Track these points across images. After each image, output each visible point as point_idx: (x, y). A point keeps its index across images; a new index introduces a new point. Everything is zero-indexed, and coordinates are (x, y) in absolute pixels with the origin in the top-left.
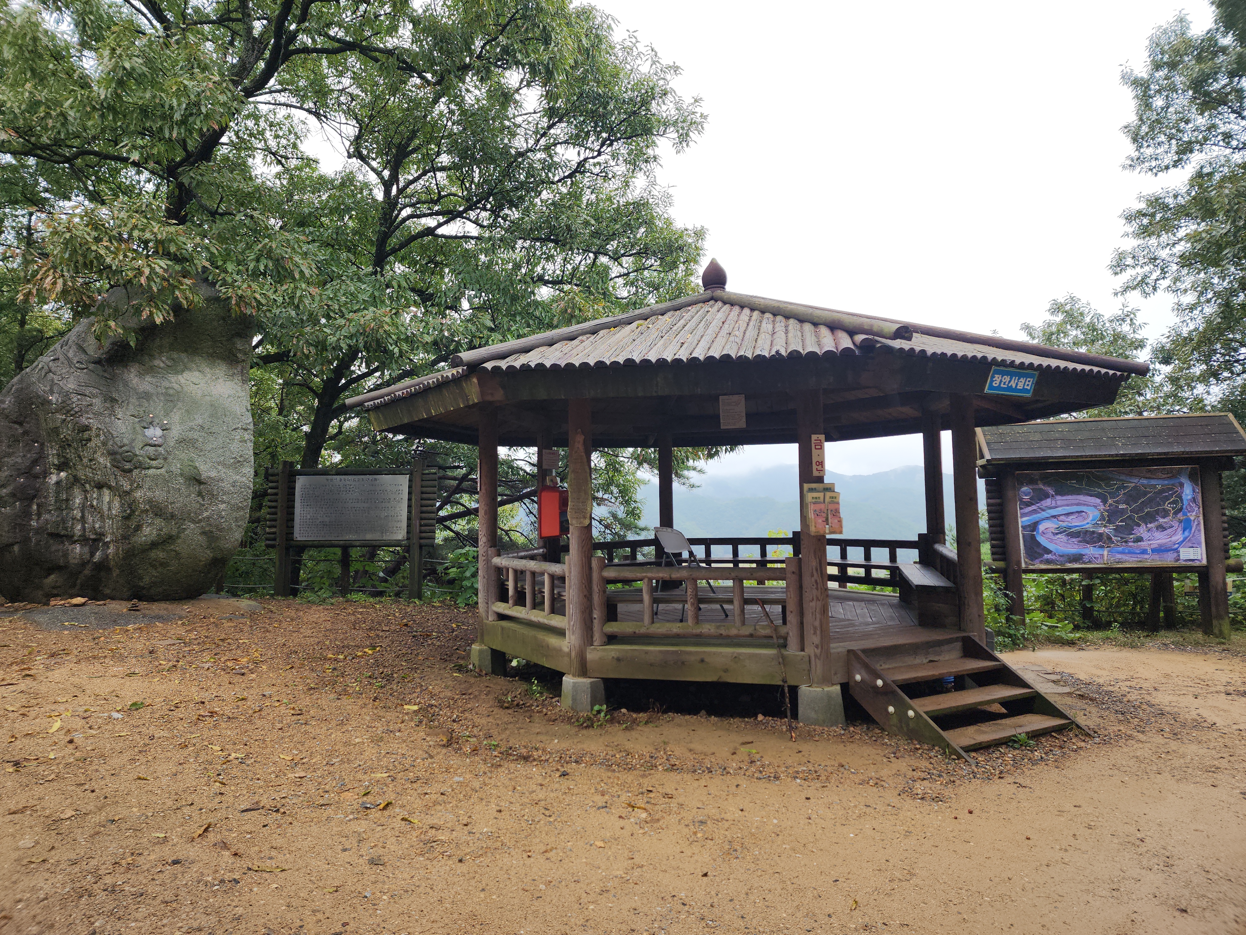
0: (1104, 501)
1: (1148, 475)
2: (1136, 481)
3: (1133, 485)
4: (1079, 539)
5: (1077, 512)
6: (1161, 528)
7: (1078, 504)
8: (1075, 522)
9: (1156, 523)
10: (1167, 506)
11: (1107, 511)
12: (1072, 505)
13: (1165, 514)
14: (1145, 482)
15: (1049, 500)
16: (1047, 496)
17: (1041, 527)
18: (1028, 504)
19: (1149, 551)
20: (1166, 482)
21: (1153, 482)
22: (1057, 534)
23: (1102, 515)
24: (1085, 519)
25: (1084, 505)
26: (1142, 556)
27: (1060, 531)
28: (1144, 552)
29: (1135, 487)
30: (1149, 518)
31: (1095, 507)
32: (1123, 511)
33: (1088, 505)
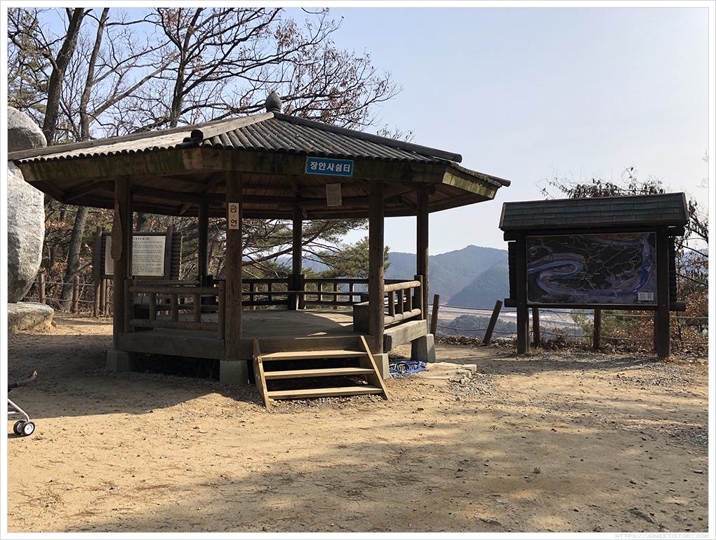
0: (586, 257)
1: (618, 239)
2: (609, 243)
3: (607, 246)
4: (568, 284)
5: (567, 265)
6: (626, 277)
7: (568, 260)
8: (564, 273)
9: (622, 274)
10: (631, 262)
11: (588, 264)
12: (564, 260)
13: (629, 267)
14: (615, 243)
15: (548, 256)
16: (547, 253)
17: (542, 276)
18: (534, 259)
19: (616, 294)
20: (631, 244)
21: (622, 244)
22: (552, 281)
23: (584, 267)
24: (572, 270)
25: (572, 260)
27: (554, 279)
28: (612, 295)
29: (609, 247)
30: (618, 270)
31: (580, 262)
32: (599, 265)
33: (575, 260)
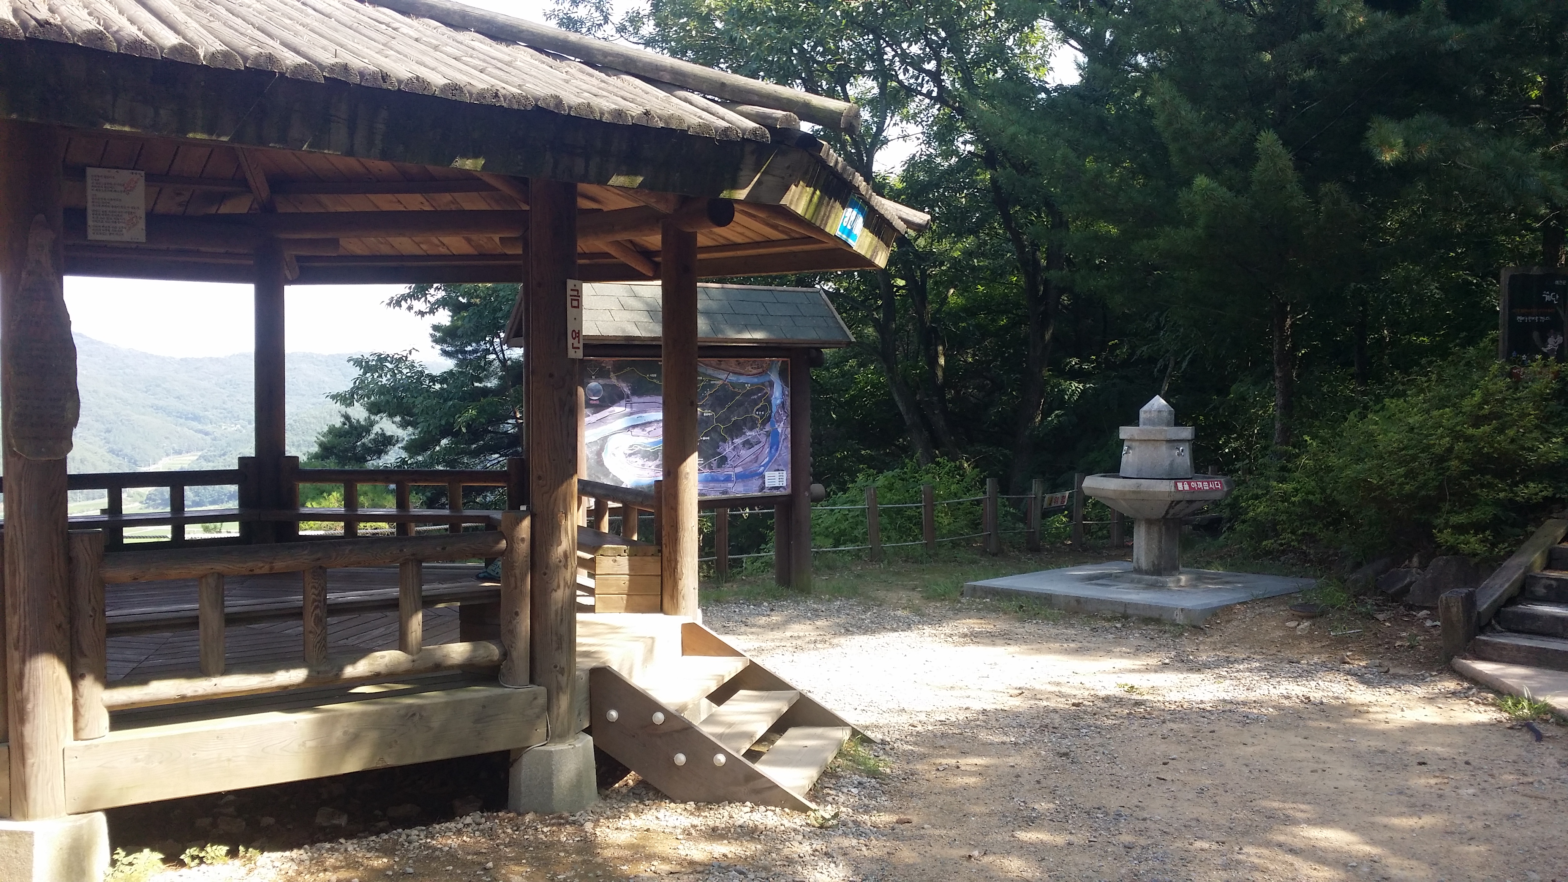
1: (738, 370)
2: (724, 377)
3: (720, 382)
4: (657, 462)
6: (748, 444)
8: (651, 438)
9: (743, 438)
10: (755, 414)
12: (650, 410)
13: (753, 425)
14: (732, 378)
15: (622, 404)
16: (620, 397)
17: (610, 445)
19: (733, 478)
20: (756, 380)
21: (742, 379)
22: (630, 455)
26: (725, 485)
27: (633, 449)
28: (728, 479)
29: (723, 386)
30: (736, 430)
32: (708, 420)
